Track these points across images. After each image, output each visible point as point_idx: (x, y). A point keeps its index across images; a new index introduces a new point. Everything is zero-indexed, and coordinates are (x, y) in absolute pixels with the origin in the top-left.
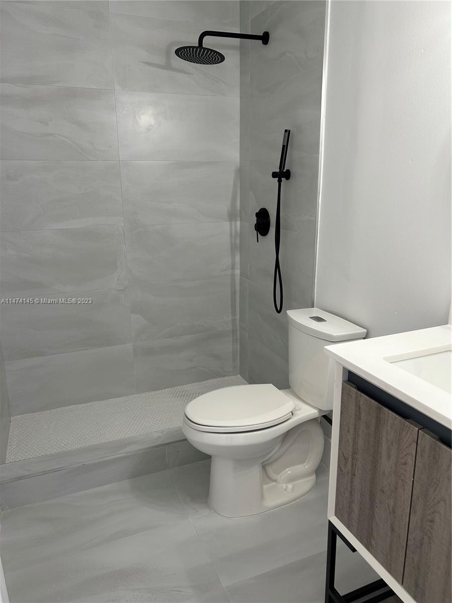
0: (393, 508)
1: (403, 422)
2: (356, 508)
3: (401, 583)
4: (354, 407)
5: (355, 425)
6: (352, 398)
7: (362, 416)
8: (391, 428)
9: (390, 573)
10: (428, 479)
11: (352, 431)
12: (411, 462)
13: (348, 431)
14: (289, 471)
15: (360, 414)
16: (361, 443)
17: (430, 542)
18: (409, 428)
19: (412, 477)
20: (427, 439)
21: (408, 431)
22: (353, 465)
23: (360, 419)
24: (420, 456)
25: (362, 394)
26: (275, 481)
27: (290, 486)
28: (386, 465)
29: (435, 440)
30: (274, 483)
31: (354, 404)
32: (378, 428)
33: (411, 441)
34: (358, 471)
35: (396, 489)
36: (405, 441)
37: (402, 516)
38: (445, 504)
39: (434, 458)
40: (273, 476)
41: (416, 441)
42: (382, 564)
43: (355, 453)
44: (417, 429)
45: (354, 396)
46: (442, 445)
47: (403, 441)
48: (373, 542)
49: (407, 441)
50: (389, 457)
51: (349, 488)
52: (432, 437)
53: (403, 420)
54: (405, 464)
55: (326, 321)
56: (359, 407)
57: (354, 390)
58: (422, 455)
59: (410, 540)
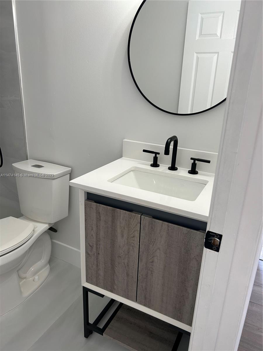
0: (127, 264)
1: (131, 214)
2: (101, 273)
3: (135, 301)
4: (95, 214)
5: (97, 224)
6: (93, 209)
7: (102, 218)
8: (123, 219)
9: (128, 299)
10: (149, 241)
11: (95, 229)
12: (137, 235)
13: (92, 230)
14: (32, 269)
15: (100, 217)
16: (102, 234)
17: (152, 273)
18: (135, 216)
19: (139, 242)
20: (146, 220)
21: (134, 218)
22: (97, 249)
23: (100, 220)
24: (143, 230)
25: (101, 205)
26: (25, 278)
27: (36, 277)
28: (121, 241)
29: (151, 219)
30: (25, 280)
31: (95, 212)
32: (113, 221)
33: (137, 223)
34: (101, 251)
35: (129, 252)
36: (133, 224)
37: (133, 265)
38: (160, 250)
39: (152, 228)
40: (23, 275)
41: (140, 222)
42: (122, 296)
43: (98, 240)
44: (140, 215)
45: (94, 207)
46: (156, 220)
47: (131, 225)
48: (115, 287)
49: (134, 224)
50: (123, 236)
51: (95, 263)
52: (149, 217)
53: (130, 213)
54: (134, 237)
55: (44, 167)
56: (99, 213)
57: (94, 204)
58: (144, 229)
59: (140, 277)
